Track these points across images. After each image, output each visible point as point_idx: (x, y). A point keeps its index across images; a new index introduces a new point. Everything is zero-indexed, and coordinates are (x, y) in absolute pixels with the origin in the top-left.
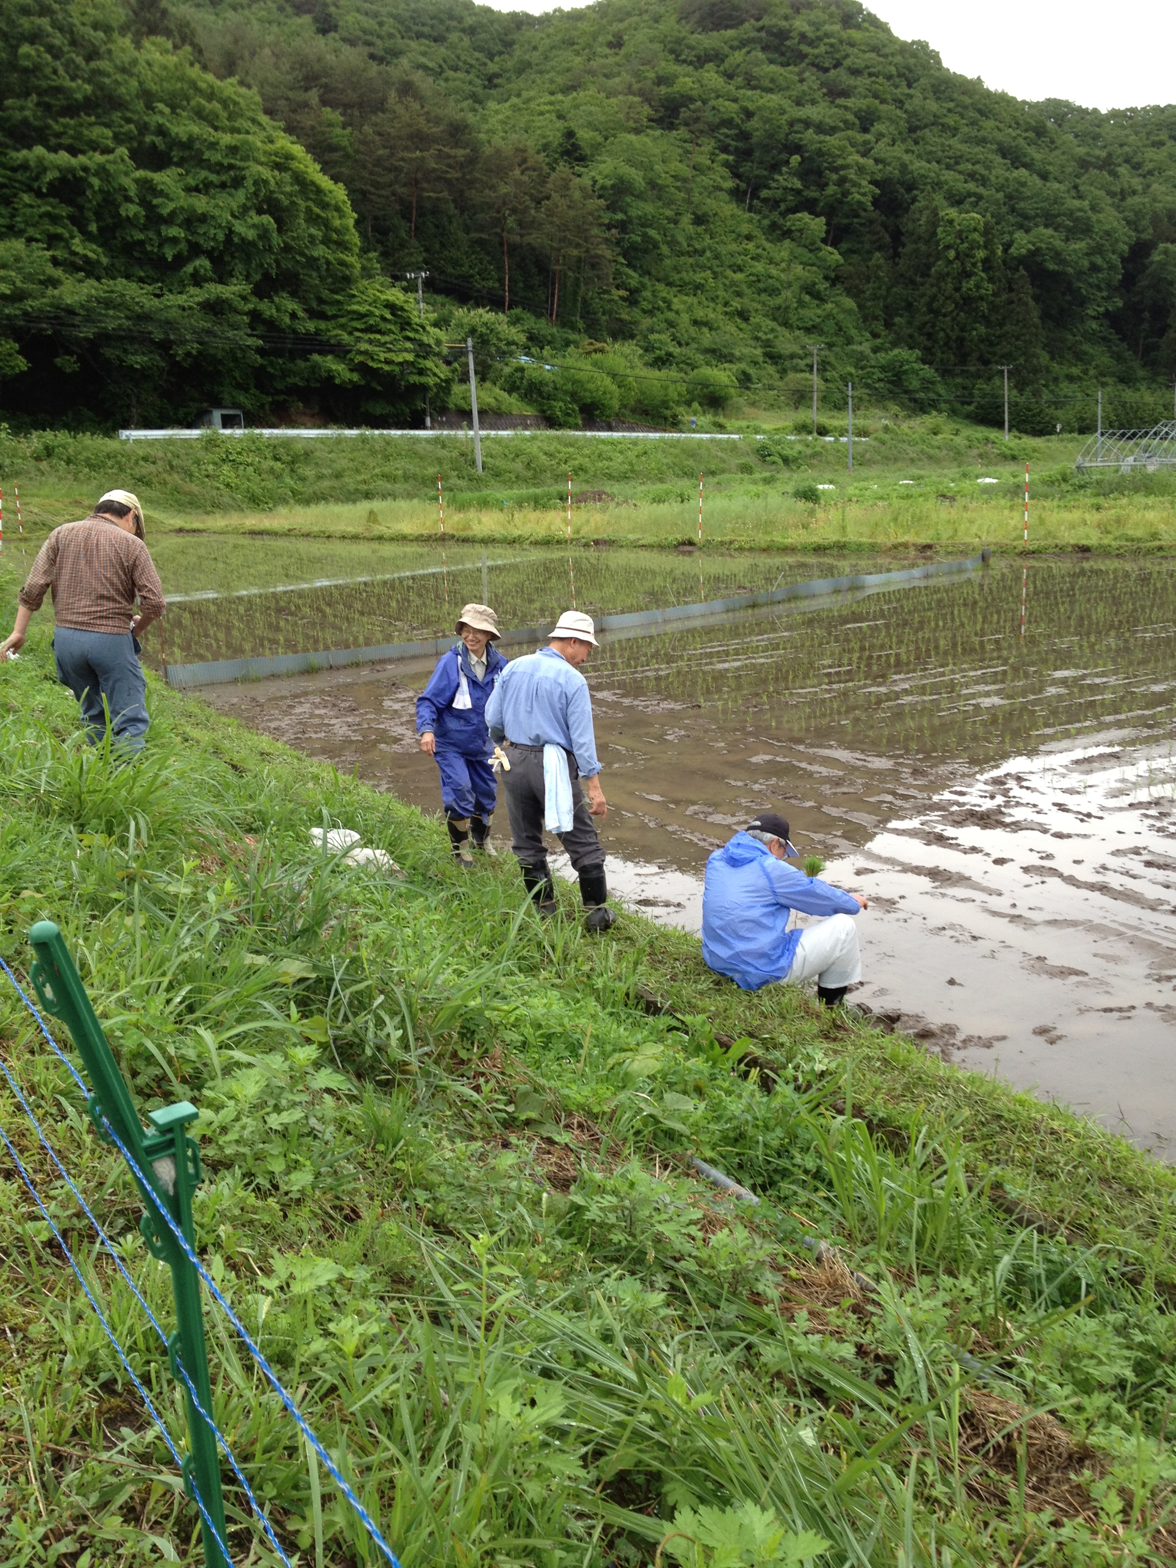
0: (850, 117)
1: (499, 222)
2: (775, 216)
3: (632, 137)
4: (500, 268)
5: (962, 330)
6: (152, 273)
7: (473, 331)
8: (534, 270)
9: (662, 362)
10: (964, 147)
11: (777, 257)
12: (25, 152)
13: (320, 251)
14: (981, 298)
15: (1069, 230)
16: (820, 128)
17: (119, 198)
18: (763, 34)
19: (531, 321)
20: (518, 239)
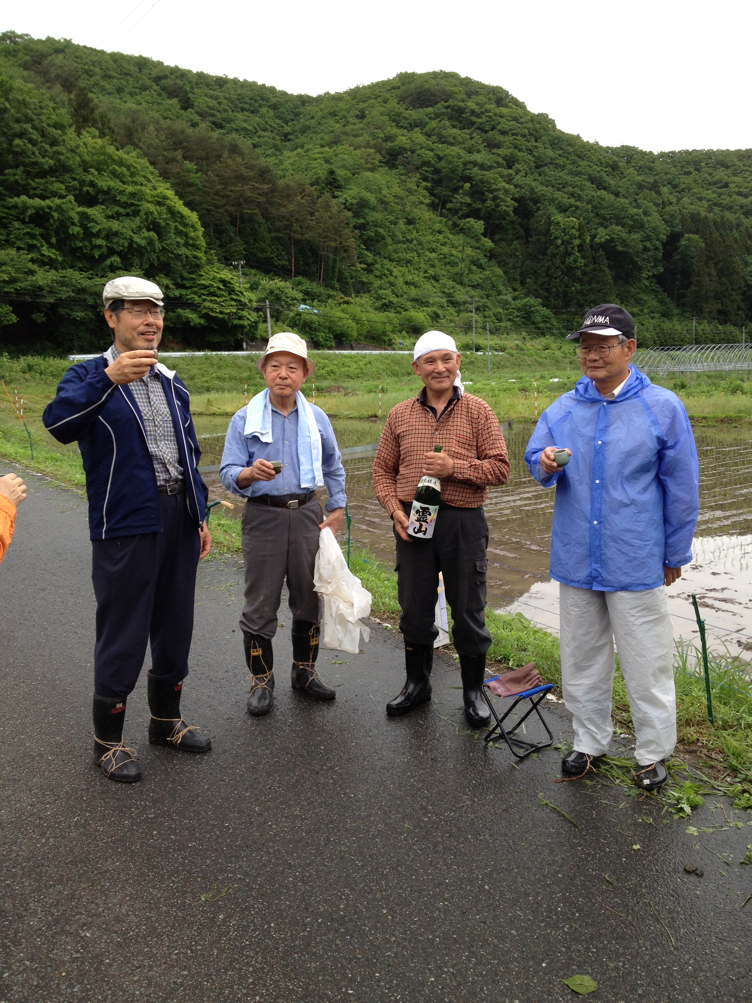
0: (500, 160)
1: (289, 227)
2: (455, 218)
3: (369, 174)
4: (289, 253)
5: (567, 286)
6: (86, 265)
7: (272, 292)
8: (309, 254)
9: (385, 307)
10: (569, 178)
11: (456, 243)
12: (16, 199)
13: (183, 251)
14: (577, 268)
15: (631, 227)
16: (482, 167)
17: (69, 224)
18: (449, 110)
19: (307, 285)
20: (299, 236)
